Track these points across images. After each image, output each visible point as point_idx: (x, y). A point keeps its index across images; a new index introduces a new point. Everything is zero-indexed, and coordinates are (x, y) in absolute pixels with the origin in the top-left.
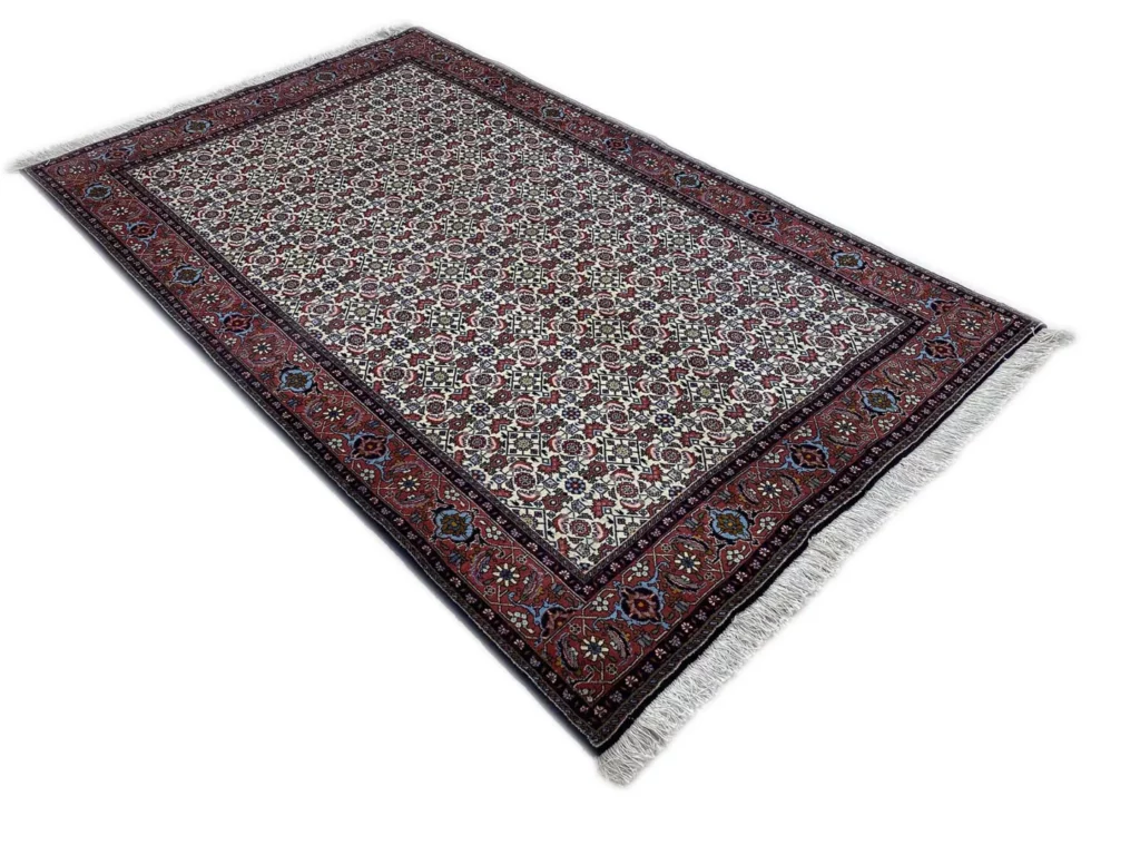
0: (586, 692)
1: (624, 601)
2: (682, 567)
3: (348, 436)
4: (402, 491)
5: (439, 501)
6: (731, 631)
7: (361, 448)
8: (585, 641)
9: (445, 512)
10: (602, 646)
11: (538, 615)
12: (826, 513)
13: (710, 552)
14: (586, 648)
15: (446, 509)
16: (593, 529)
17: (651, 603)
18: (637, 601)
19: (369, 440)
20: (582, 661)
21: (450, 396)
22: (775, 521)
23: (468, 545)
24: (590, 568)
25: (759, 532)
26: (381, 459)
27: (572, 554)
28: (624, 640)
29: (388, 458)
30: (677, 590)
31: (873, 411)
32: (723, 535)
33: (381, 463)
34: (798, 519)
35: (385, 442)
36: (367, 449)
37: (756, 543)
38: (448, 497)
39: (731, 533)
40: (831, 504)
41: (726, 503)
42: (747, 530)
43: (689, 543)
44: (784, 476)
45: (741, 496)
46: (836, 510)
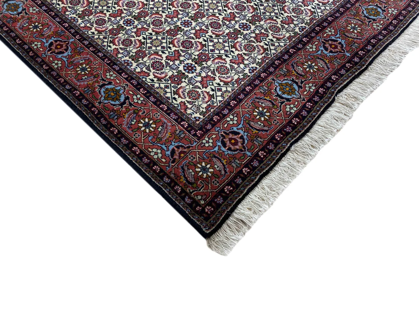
0: (200, 197)
1: (222, 140)
2: (258, 117)
3: (44, 41)
4: (79, 74)
5: (103, 80)
6: (289, 155)
7: (53, 47)
8: (199, 165)
9: (106, 87)
10: (209, 168)
11: (168, 150)
12: (345, 80)
13: (275, 107)
14: (199, 170)
15: (107, 85)
16: (202, 95)
17: (239, 140)
18: (230, 139)
19: (58, 43)
20: (197, 178)
21: (110, 15)
22: (315, 86)
23: (122, 107)
24: (201, 120)
25: (305, 93)
26: (66, 54)
27: (189, 111)
28: (223, 164)
29: (70, 54)
30: (255, 131)
31: (370, 18)
32: (283, 96)
33: (65, 57)
34: (329, 84)
35: (68, 43)
36: (56, 48)
37: (304, 100)
38: (108, 77)
39: (288, 94)
40: (348, 74)
41: (284, 76)
42: (298, 92)
43: (262, 102)
44: (319, 58)
45: (293, 71)
46: (351, 78)
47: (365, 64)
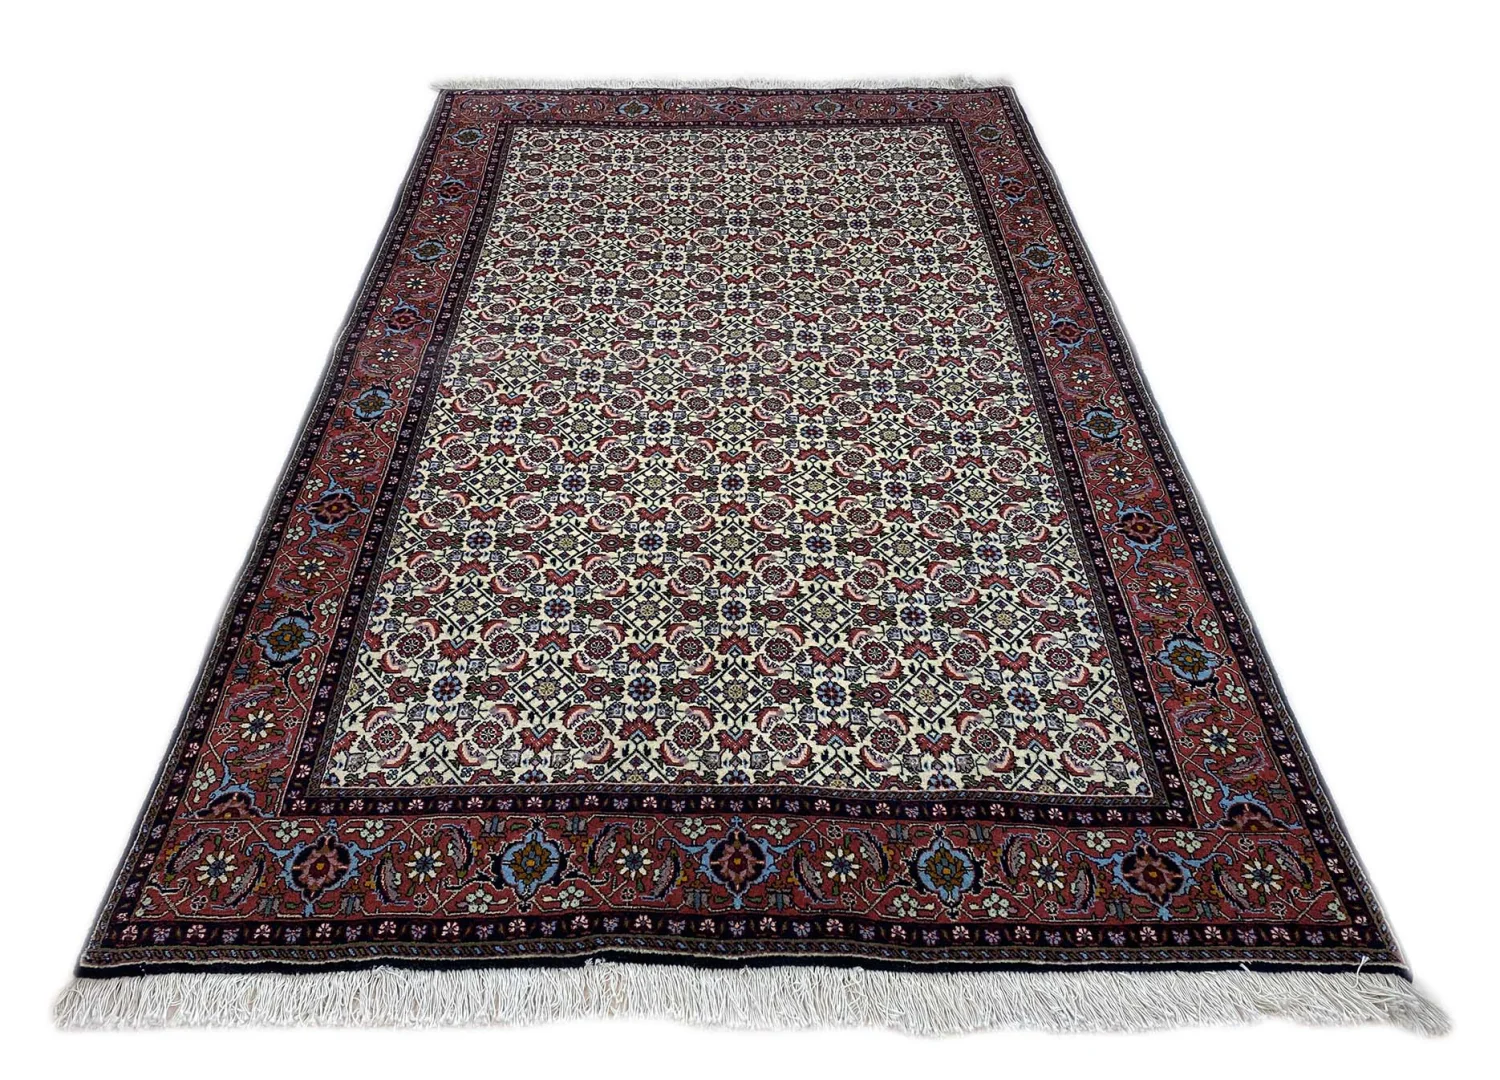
0: (148, 902)
1: (312, 848)
2: (413, 865)
3: (332, 485)
4: (297, 570)
5: (310, 604)
6: (359, 978)
8: (222, 853)
9: (298, 619)
10: (227, 872)
11: (224, 789)
12: (656, 946)
13: (464, 875)
14: (212, 861)
15: (303, 617)
16: (396, 748)
17: (329, 874)
18: (320, 860)
19: (343, 501)
20: (191, 869)
21: (473, 508)
22: (584, 904)
23: (270, 668)
24: (334, 786)
25: (548, 899)
26: (326, 526)
27: (341, 757)
28: (253, 885)
29: (331, 530)
30: (372, 883)
32: (505, 868)
33: (320, 531)
34: (613, 925)
36: (329, 508)
37: (524, 909)
38: (322, 607)
39: (516, 874)
40: (677, 941)
41: (562, 836)
42: (538, 885)
43: (459, 845)
44: (675, 860)
45: (591, 842)
46: (674, 953)
47: (742, 953)
